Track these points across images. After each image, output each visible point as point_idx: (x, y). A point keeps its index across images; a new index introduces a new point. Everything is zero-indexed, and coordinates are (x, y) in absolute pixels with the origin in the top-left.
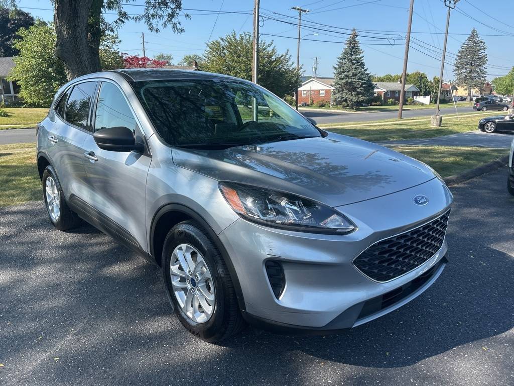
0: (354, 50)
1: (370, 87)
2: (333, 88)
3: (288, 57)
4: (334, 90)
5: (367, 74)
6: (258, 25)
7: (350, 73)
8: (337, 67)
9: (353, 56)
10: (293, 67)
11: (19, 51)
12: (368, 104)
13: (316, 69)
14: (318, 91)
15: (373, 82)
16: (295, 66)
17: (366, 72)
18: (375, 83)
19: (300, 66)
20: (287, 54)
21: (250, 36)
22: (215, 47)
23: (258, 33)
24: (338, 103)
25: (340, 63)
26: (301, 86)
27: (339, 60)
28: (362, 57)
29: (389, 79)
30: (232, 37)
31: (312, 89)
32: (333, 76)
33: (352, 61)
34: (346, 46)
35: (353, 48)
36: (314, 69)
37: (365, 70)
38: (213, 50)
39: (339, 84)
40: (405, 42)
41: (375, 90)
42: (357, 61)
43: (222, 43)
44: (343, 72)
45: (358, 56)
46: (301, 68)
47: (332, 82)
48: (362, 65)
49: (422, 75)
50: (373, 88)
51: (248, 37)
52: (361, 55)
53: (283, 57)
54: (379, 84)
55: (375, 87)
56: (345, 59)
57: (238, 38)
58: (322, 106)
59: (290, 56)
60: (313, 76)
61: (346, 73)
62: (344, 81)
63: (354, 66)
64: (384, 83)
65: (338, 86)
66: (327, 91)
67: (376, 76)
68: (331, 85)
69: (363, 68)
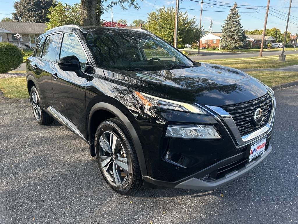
0: (235, 15)
1: (243, 37)
2: (221, 38)
3: (195, 20)
4: (221, 40)
5: (242, 30)
6: (179, 3)
7: (232, 30)
8: (224, 26)
9: (234, 19)
10: (197, 26)
11: (50, 19)
12: (242, 48)
13: (211, 27)
14: (212, 40)
15: (246, 35)
16: (199, 26)
17: (242, 29)
18: (247, 35)
19: (202, 25)
20: (194, 19)
21: (173, 8)
22: (153, 16)
23: (178, 8)
24: (224, 47)
25: (226, 23)
26: (202, 37)
27: (225, 22)
28: (240, 20)
29: (256, 32)
30: (162, 9)
31: (208, 39)
32: (221, 31)
33: (233, 22)
34: (230, 13)
35: (234, 14)
36: (210, 27)
37: (241, 28)
38: (152, 17)
39: (225, 36)
40: (266, 10)
41: (247, 40)
42: (236, 22)
43: (157, 13)
44: (228, 29)
45: (237, 19)
46: (202, 27)
47: (221, 35)
48: (240, 24)
49: (277, 30)
50: (245, 39)
51: (172, 9)
52: (239, 19)
53: (192, 21)
54: (249, 36)
55: (247, 37)
56: (229, 21)
57: (166, 10)
58: (215, 49)
59: (196, 20)
60: (209, 31)
61: (229, 30)
62: (228, 34)
63: (234, 25)
64: (253, 35)
65: (224, 37)
66: (217, 40)
67: (249, 31)
68: (220, 37)
69: (240, 26)
